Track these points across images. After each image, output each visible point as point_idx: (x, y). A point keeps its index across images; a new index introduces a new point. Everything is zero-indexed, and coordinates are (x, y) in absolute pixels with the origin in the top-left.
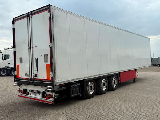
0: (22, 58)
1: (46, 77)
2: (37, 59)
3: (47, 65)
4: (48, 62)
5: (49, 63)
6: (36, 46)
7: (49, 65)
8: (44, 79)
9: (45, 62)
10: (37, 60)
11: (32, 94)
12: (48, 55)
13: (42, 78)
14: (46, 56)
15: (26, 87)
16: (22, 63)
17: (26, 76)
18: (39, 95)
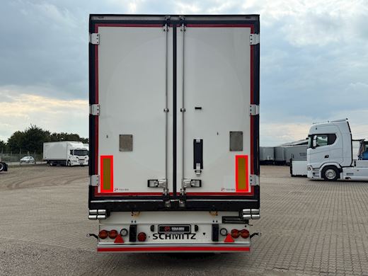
0: (132, 136)
1: (234, 187)
2: (202, 140)
3: (237, 157)
4: (242, 150)
6: (200, 108)
7: (246, 157)
8: (225, 191)
9: (233, 149)
10: (198, 147)
12: (242, 133)
15: (134, 218)
16: (132, 150)
17: (149, 186)
18: (190, 236)
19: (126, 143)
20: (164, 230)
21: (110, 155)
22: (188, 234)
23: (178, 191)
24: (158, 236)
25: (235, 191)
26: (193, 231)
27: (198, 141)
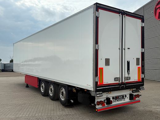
1: (137, 79)
3: (138, 67)
5: (140, 66)
6: (129, 48)
7: (140, 67)
8: (135, 81)
9: (137, 65)
10: (128, 63)
11: (116, 101)
13: (134, 81)
14: (138, 59)
15: (107, 95)
16: (109, 65)
17: (115, 80)
18: (124, 99)
19: (107, 62)
20: (116, 98)
21: (102, 67)
22: (123, 99)
23: (123, 82)
24: (114, 101)
25: (137, 81)
26: (125, 98)
27: (129, 62)
